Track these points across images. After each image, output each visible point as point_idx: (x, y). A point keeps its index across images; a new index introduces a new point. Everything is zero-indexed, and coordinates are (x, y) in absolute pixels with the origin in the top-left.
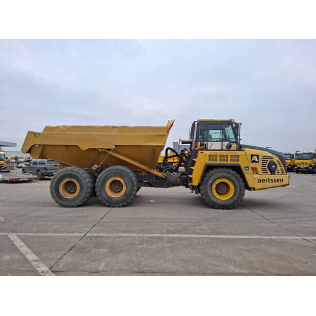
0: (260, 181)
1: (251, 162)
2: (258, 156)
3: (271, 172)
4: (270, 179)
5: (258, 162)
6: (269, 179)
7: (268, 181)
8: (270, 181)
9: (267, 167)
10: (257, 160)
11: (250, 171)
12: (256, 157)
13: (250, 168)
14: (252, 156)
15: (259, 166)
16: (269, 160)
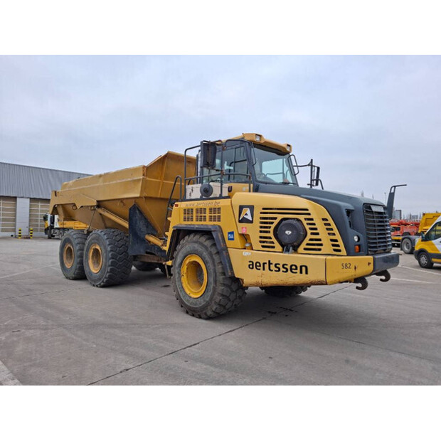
0: (253, 265)
1: (240, 221)
2: (252, 208)
3: (283, 246)
4: (274, 262)
5: (252, 222)
6: (270, 264)
7: (267, 266)
8: (273, 267)
9: (271, 235)
10: (249, 217)
11: (238, 241)
12: (248, 211)
13: (236, 236)
14: (241, 208)
15: (253, 231)
16: (280, 217)
